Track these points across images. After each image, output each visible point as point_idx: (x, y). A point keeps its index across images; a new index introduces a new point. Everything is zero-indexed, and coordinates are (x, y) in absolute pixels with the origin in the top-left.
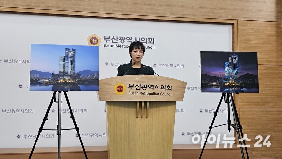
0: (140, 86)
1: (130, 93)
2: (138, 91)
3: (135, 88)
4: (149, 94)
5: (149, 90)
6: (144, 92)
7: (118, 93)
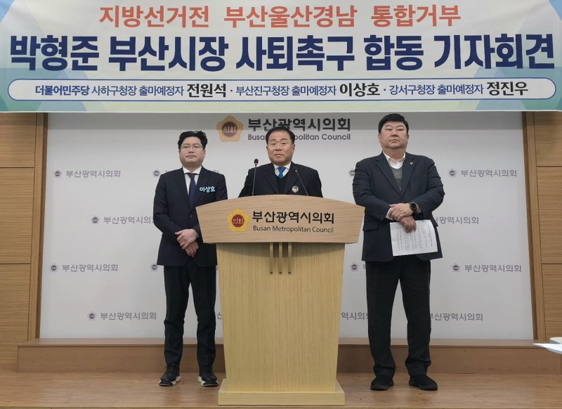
0: (274, 214)
1: (255, 228)
2: (271, 225)
3: (264, 219)
5: (290, 223)
6: (280, 225)
7: (234, 228)
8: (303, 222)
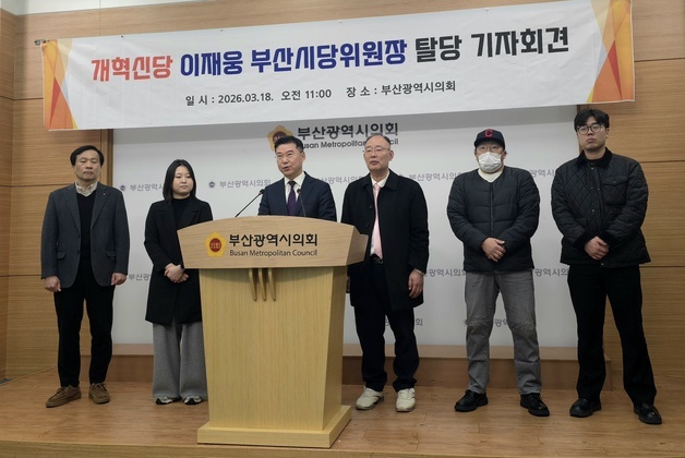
0: (251, 238)
1: (232, 253)
2: (247, 249)
3: (241, 242)
4: (269, 254)
5: (268, 246)
6: (258, 249)
7: (211, 253)
8: (283, 245)
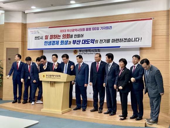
0: (49, 75)
1: (46, 78)
4: (52, 78)
7: (43, 78)
8: (55, 77)
